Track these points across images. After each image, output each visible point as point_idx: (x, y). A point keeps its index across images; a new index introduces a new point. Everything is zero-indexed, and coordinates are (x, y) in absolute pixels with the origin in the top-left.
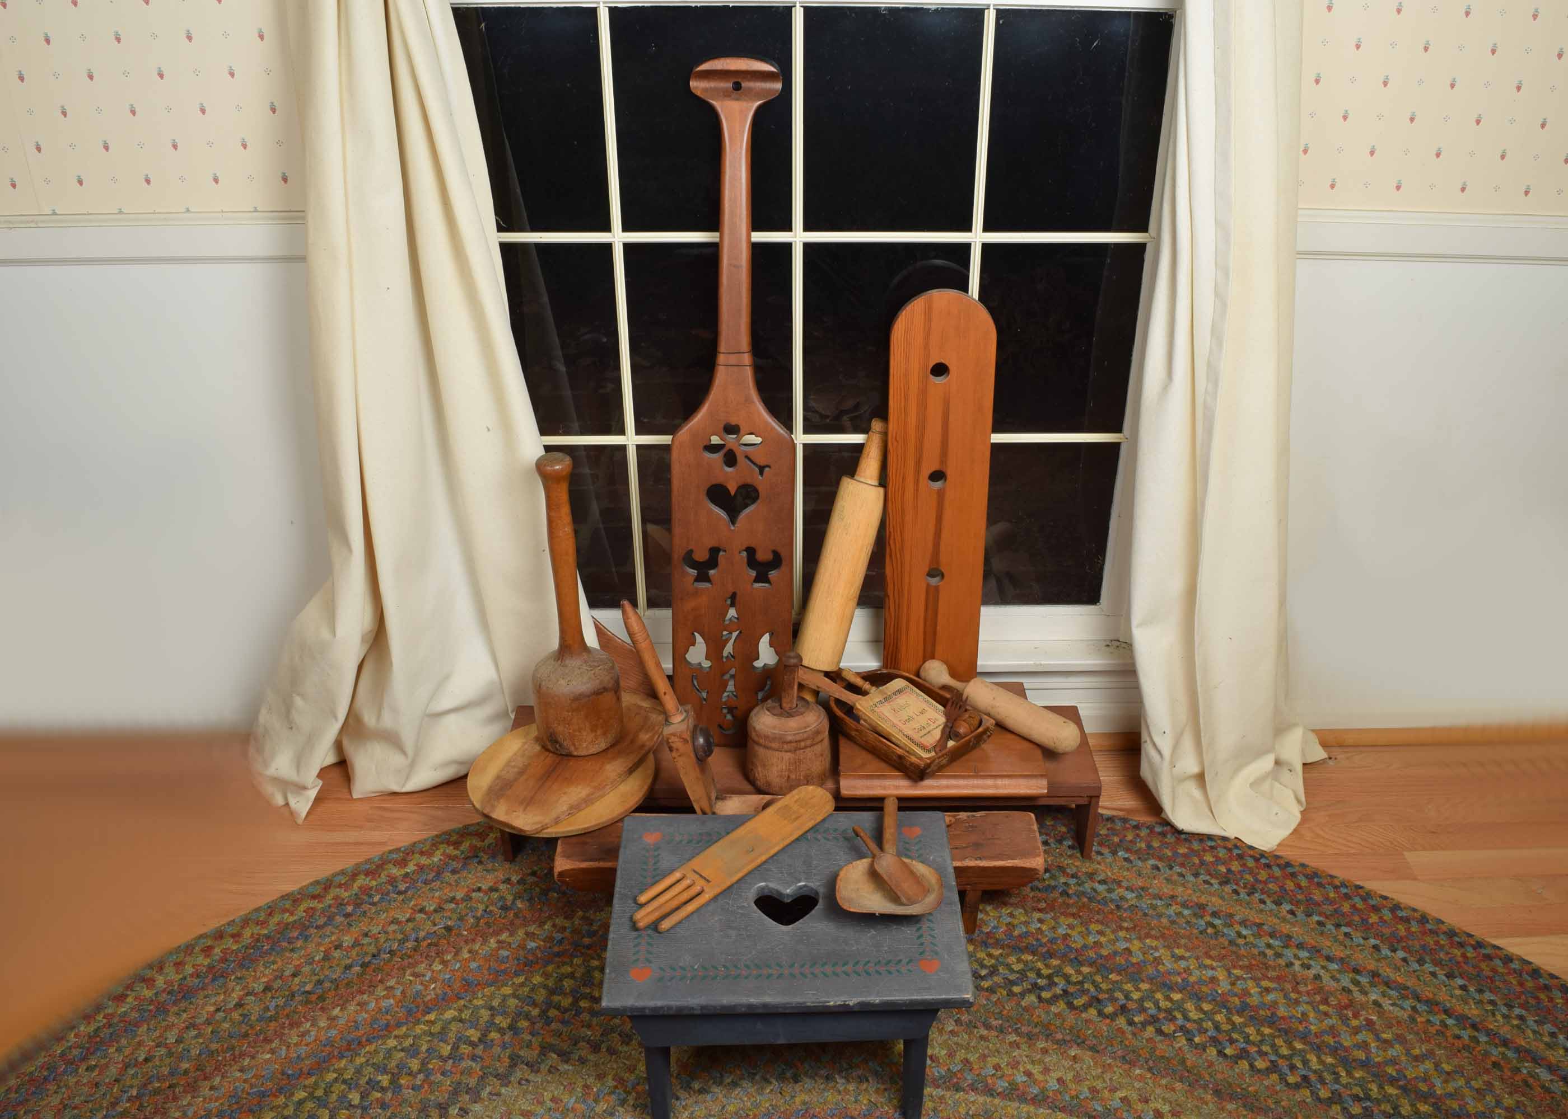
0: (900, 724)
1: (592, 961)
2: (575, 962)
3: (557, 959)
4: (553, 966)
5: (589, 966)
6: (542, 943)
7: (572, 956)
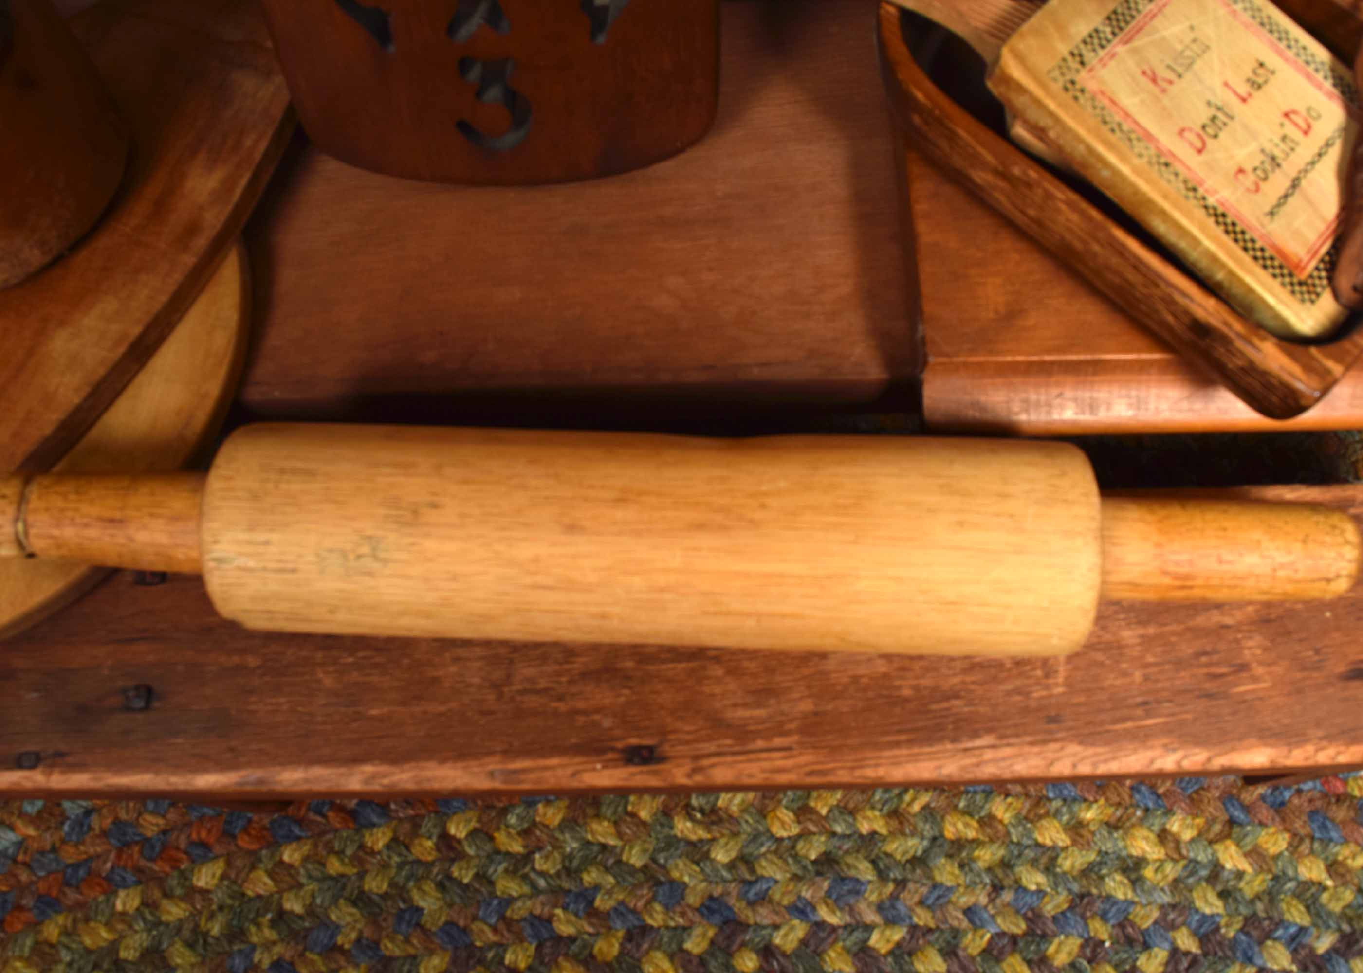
0: (1182, 150)
1: (165, 904)
2: (119, 907)
3: (72, 896)
4: (61, 919)
5: (158, 923)
6: (31, 832)
7: (111, 886)
